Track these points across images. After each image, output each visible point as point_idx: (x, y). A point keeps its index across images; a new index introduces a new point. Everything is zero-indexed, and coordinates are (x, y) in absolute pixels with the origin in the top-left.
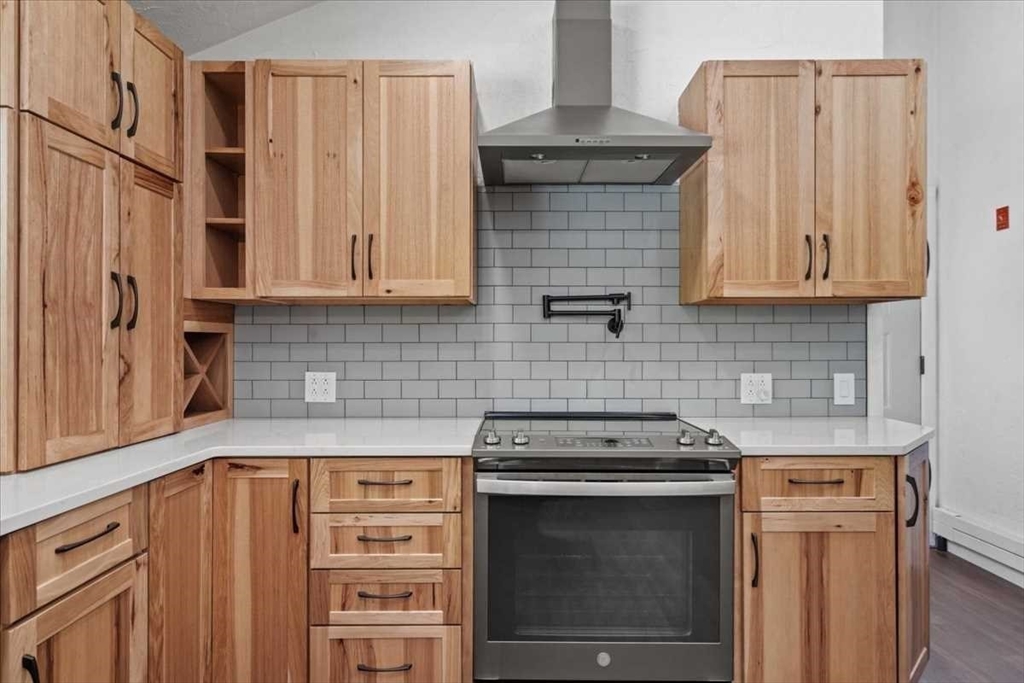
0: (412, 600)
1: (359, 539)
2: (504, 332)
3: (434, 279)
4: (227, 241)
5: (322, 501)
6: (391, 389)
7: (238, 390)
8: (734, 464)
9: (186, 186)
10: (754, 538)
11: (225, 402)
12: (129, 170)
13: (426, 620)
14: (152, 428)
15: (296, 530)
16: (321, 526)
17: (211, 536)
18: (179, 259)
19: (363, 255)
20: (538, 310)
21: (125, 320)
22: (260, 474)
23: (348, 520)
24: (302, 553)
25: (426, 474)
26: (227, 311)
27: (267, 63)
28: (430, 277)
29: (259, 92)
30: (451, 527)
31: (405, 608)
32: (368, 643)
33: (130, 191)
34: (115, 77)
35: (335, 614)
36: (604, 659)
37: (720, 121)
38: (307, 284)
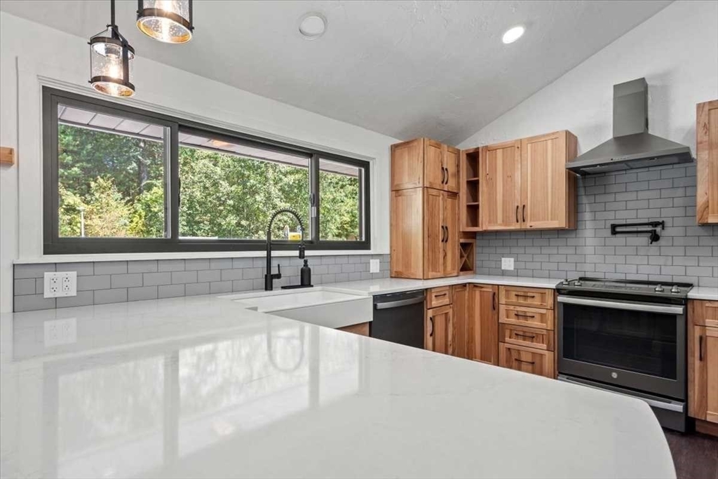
0: (534, 339)
1: (516, 315)
2: (590, 241)
3: (550, 221)
4: (473, 211)
5: (503, 300)
6: (538, 266)
7: (477, 263)
8: (685, 301)
9: (461, 194)
10: (701, 338)
11: (473, 267)
12: (446, 194)
13: (541, 347)
14: (450, 274)
15: (494, 308)
16: (502, 308)
17: (469, 307)
18: (459, 219)
19: (521, 213)
20: (610, 231)
21: (445, 240)
22: (483, 289)
23: (512, 308)
24: (496, 317)
25: (540, 295)
26: (473, 235)
27: (487, 147)
28: (548, 220)
29: (484, 157)
30: (550, 315)
31: (532, 342)
32: (519, 351)
33: (446, 201)
34: (443, 168)
35: (507, 339)
36: (615, 375)
37: (706, 133)
38: (500, 225)
